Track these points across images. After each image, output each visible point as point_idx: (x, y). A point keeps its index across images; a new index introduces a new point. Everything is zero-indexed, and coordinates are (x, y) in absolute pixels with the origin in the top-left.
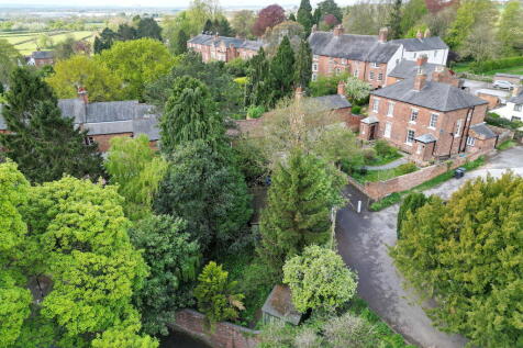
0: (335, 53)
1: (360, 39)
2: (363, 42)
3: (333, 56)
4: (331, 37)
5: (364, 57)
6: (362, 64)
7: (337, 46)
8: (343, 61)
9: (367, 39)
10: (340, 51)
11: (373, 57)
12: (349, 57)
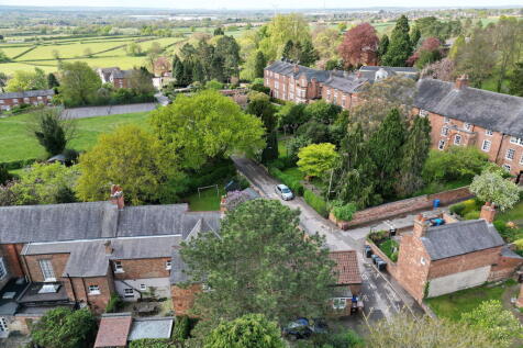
0: (454, 113)
1: (495, 98)
2: (498, 103)
3: (450, 117)
4: (448, 89)
5: (502, 127)
6: (498, 137)
7: (458, 104)
8: (466, 128)
9: (505, 100)
10: (462, 111)
11: (515, 129)
12: (476, 123)
